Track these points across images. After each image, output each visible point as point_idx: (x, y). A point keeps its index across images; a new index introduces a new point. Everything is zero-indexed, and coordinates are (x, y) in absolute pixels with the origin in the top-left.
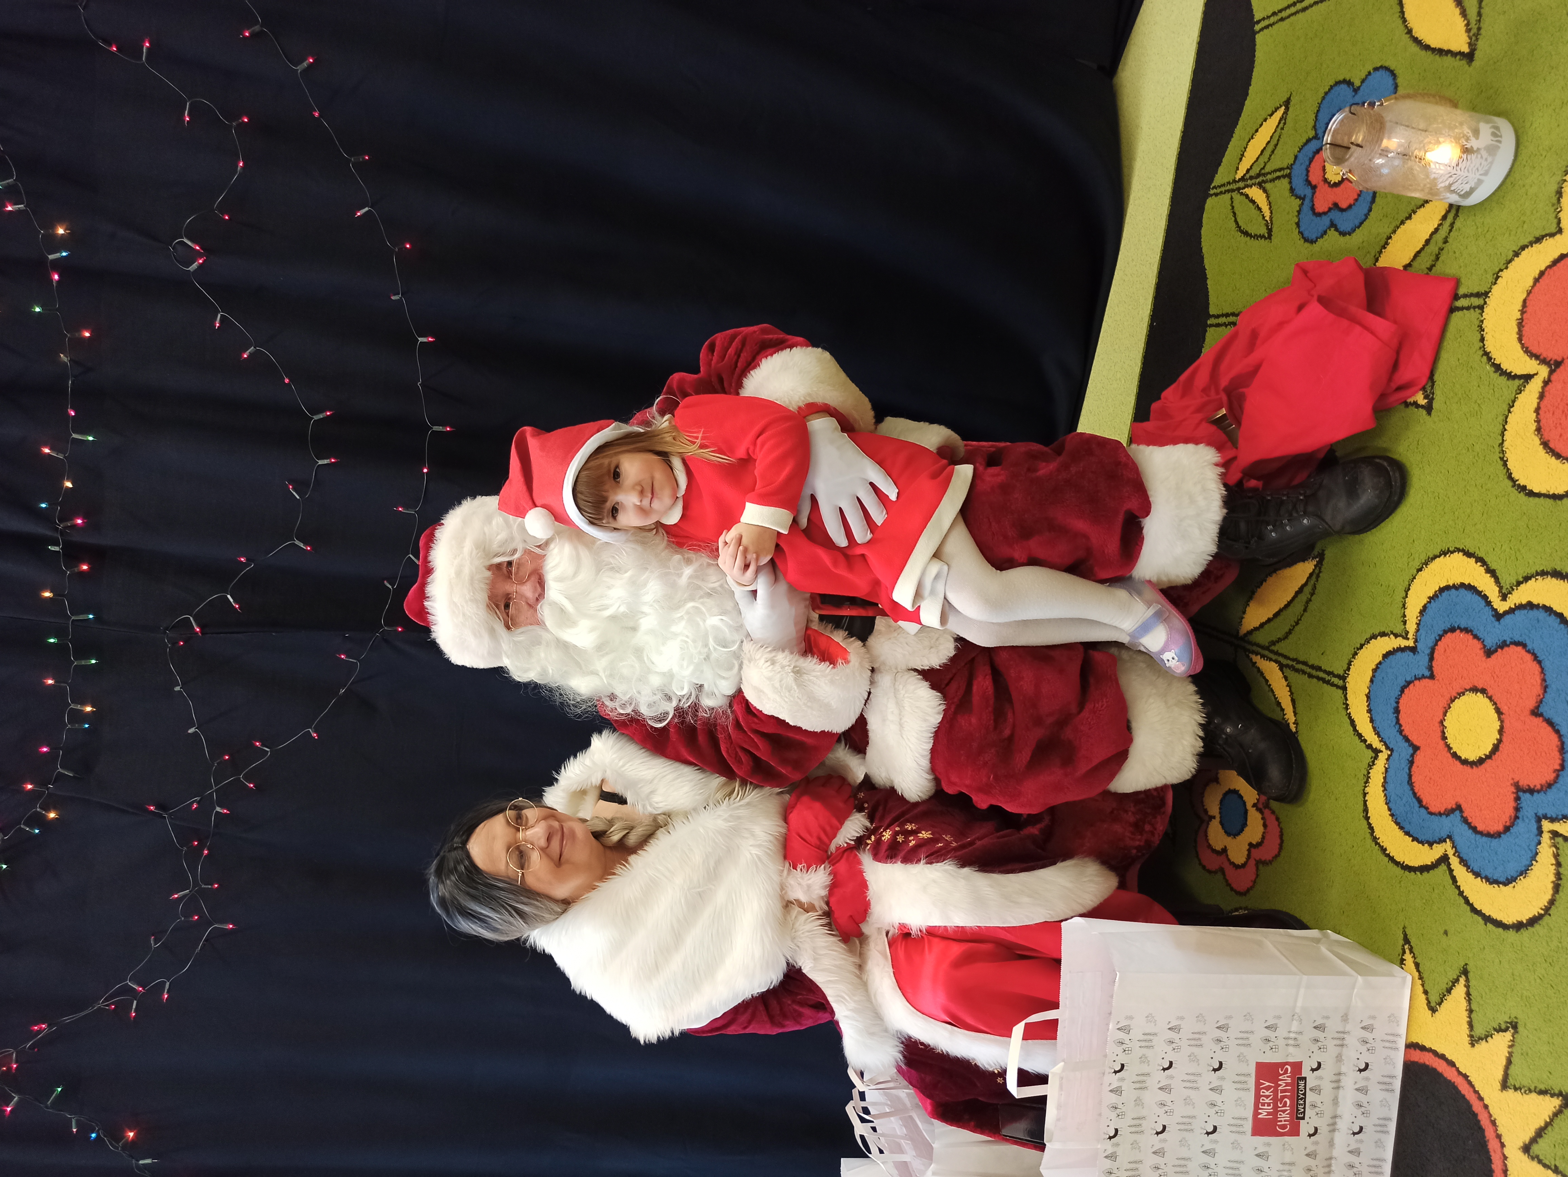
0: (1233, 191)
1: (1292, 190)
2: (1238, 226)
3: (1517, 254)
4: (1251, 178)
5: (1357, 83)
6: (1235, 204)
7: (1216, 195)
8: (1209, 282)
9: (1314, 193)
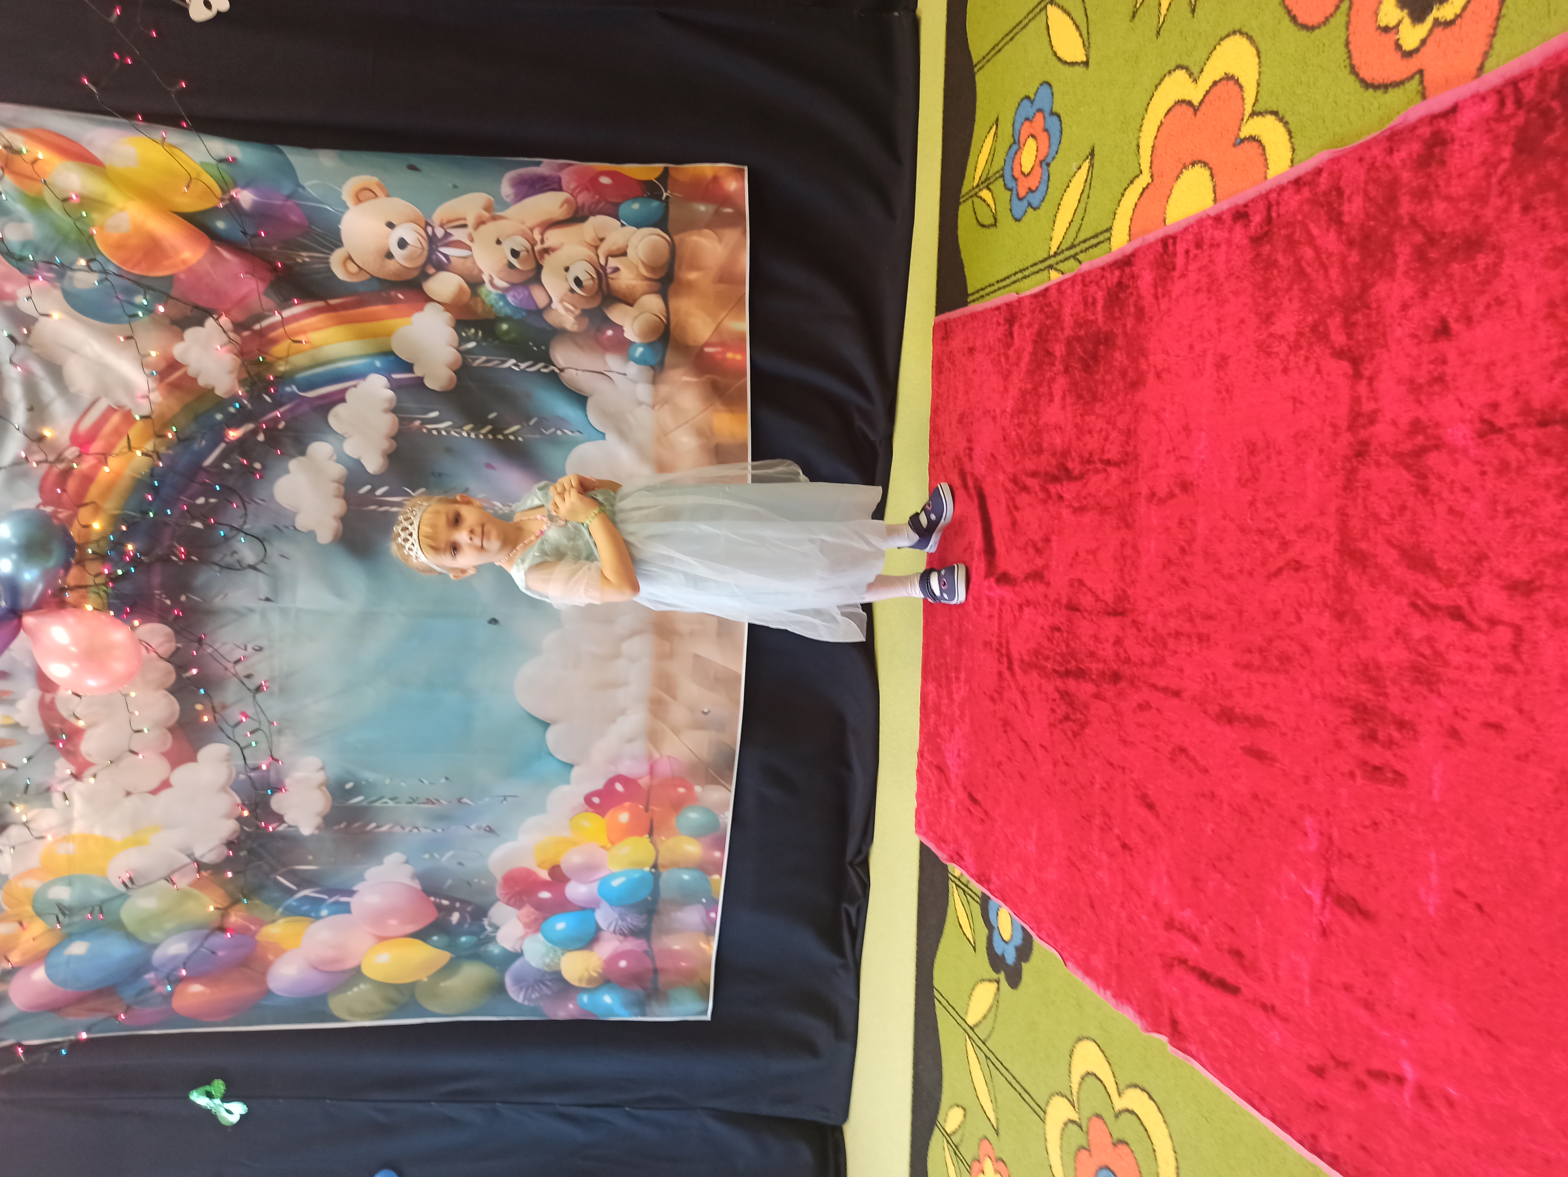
0: (972, 196)
1: (1005, 185)
2: (978, 222)
3: (1123, 195)
4: (982, 183)
5: (1032, 97)
6: (975, 206)
7: (964, 202)
8: (966, 270)
9: (1017, 185)
